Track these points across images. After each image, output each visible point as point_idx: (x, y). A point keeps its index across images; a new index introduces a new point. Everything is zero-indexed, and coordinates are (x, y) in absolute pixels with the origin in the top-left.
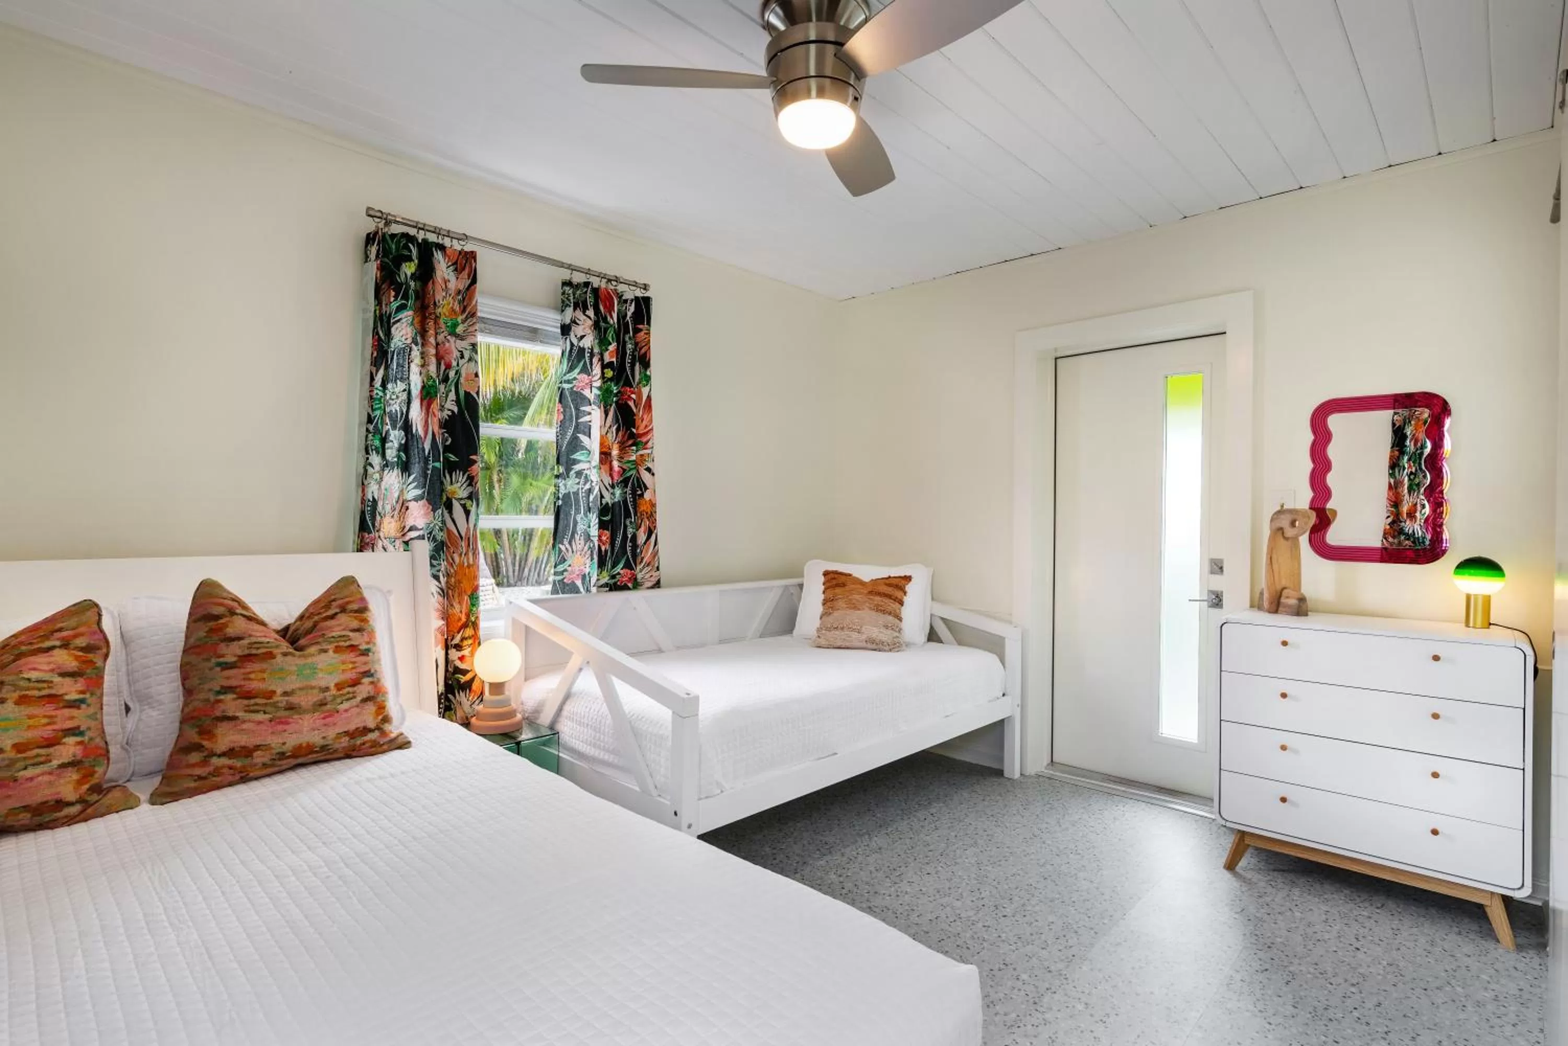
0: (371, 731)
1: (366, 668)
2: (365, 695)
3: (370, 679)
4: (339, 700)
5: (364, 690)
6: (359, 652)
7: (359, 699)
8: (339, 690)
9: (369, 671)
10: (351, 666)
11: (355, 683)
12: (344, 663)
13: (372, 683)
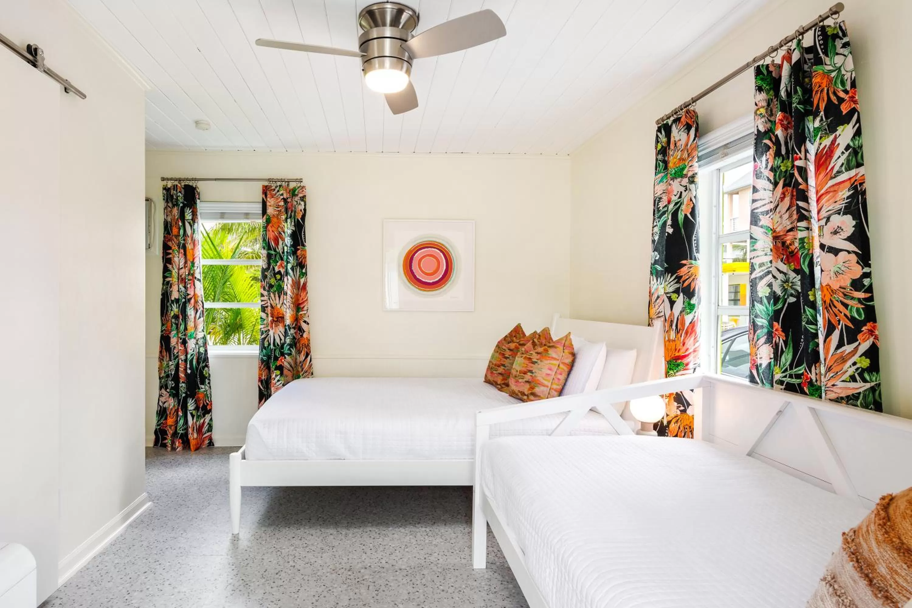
0: (525, 395)
1: (531, 369)
2: (527, 380)
3: (531, 374)
4: (519, 377)
5: (528, 377)
6: (531, 362)
7: (525, 380)
8: (520, 373)
9: (532, 371)
10: (526, 366)
11: (525, 373)
12: (524, 363)
13: (531, 376)
